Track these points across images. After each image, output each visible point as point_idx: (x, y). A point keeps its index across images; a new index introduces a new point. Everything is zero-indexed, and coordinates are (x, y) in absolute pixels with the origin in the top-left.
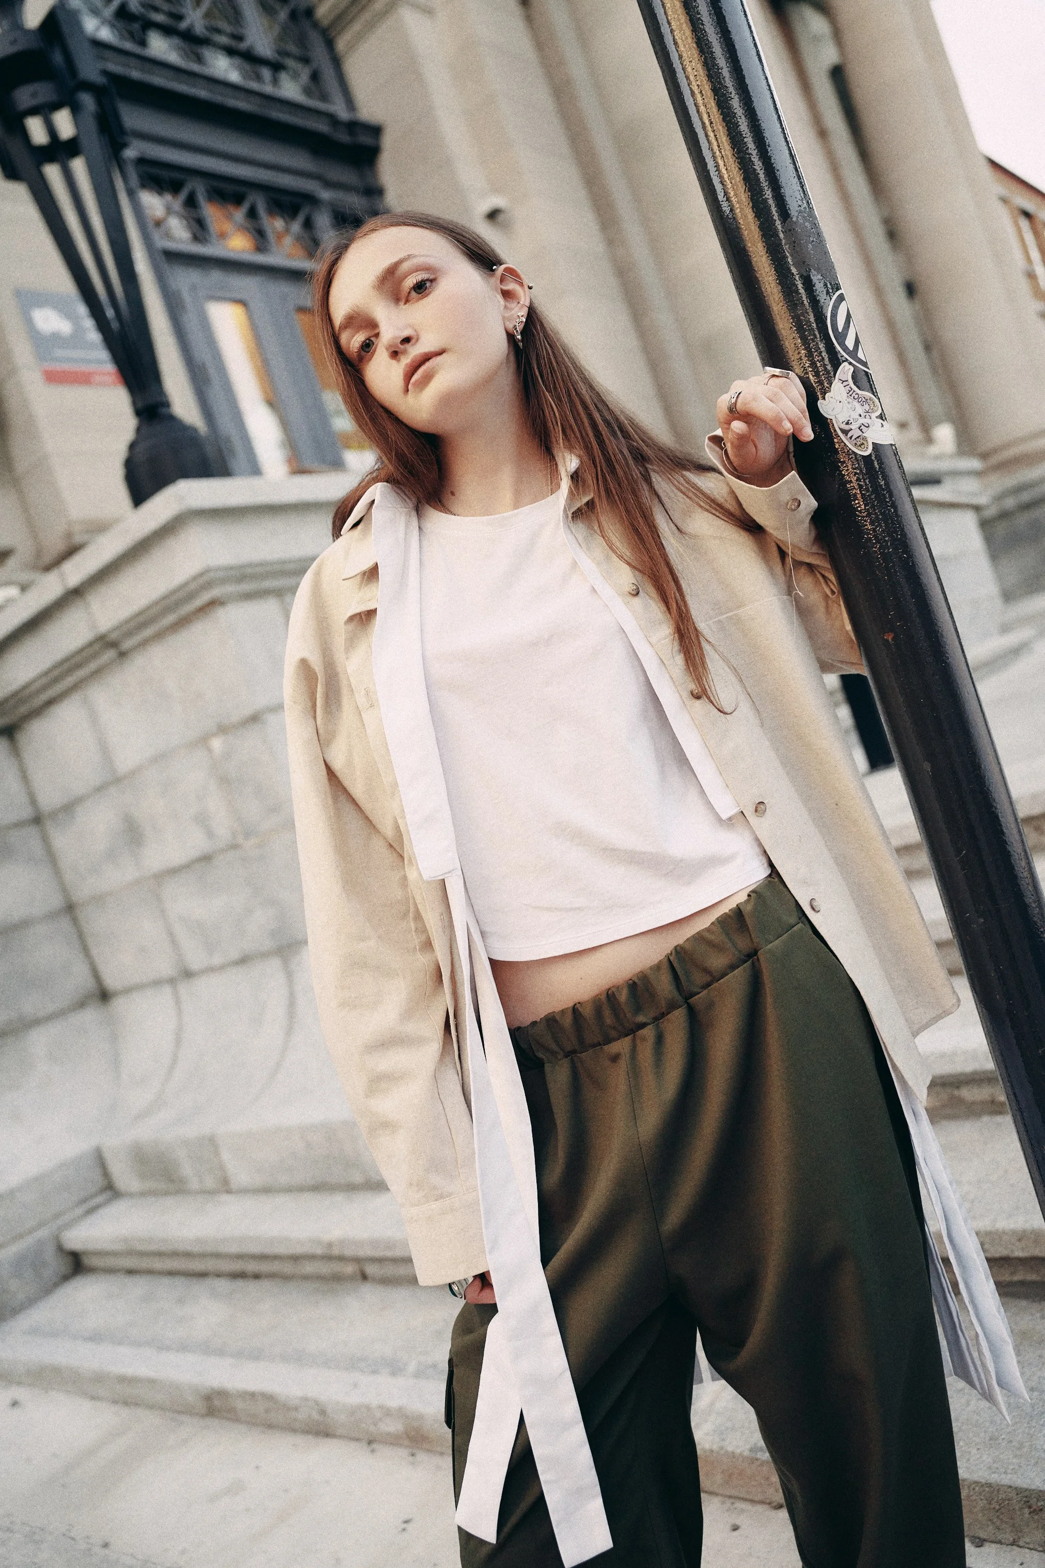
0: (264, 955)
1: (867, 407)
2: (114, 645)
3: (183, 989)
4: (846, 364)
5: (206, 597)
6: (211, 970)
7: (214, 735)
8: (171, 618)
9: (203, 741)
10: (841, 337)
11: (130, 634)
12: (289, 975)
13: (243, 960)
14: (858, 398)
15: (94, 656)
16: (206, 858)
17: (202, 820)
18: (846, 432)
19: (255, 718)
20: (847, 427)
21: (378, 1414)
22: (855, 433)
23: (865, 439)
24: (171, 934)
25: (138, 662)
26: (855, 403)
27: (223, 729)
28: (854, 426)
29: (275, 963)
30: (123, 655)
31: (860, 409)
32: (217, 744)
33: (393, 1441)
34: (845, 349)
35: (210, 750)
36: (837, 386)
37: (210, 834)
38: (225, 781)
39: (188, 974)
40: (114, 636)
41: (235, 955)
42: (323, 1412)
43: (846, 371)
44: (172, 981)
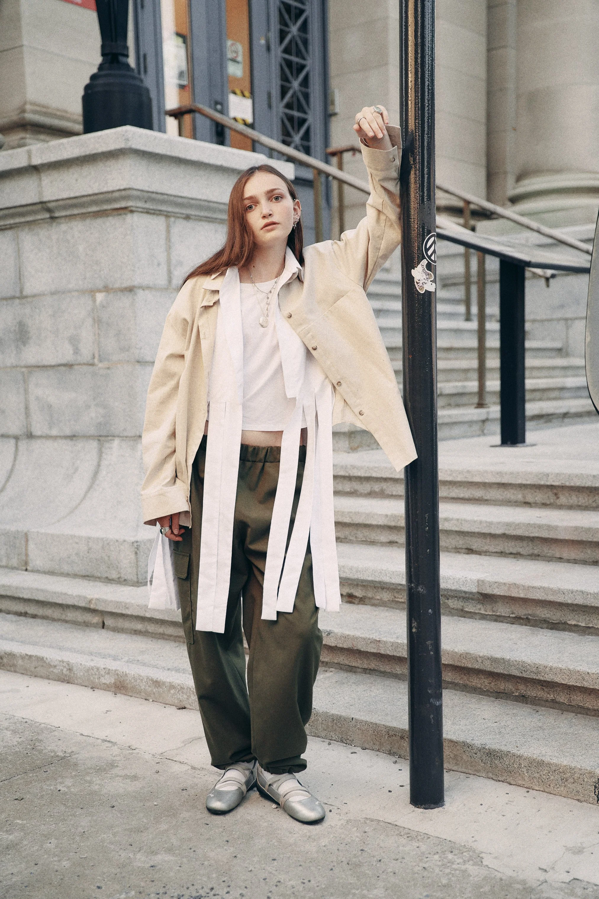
0: (87, 437)
1: (428, 277)
2: (49, 210)
3: (23, 445)
4: (425, 260)
5: (123, 204)
6: (48, 437)
7: (100, 291)
8: (94, 209)
9: (92, 292)
10: (427, 250)
11: (65, 207)
12: (100, 453)
13: (72, 437)
14: (426, 273)
15: (35, 212)
16: (69, 366)
17: (74, 341)
18: (417, 283)
19: (130, 290)
20: (418, 282)
21: (102, 673)
22: (421, 284)
23: (423, 287)
24: (27, 408)
25: (64, 227)
26: (424, 274)
27: (106, 289)
28: (421, 282)
29: (94, 444)
30: (53, 218)
31: (425, 277)
32: (100, 297)
33: (106, 688)
34: (427, 255)
35: (94, 301)
36: (420, 266)
37: (77, 351)
38: (98, 321)
39: (30, 436)
40: (51, 205)
41: (68, 432)
42: (70, 670)
43: (424, 262)
44: (17, 438)
